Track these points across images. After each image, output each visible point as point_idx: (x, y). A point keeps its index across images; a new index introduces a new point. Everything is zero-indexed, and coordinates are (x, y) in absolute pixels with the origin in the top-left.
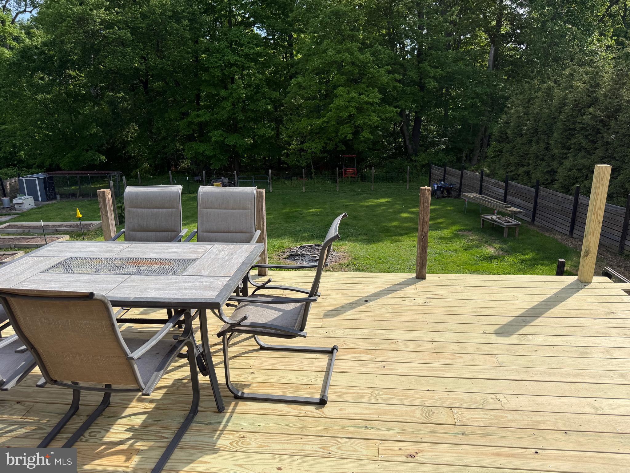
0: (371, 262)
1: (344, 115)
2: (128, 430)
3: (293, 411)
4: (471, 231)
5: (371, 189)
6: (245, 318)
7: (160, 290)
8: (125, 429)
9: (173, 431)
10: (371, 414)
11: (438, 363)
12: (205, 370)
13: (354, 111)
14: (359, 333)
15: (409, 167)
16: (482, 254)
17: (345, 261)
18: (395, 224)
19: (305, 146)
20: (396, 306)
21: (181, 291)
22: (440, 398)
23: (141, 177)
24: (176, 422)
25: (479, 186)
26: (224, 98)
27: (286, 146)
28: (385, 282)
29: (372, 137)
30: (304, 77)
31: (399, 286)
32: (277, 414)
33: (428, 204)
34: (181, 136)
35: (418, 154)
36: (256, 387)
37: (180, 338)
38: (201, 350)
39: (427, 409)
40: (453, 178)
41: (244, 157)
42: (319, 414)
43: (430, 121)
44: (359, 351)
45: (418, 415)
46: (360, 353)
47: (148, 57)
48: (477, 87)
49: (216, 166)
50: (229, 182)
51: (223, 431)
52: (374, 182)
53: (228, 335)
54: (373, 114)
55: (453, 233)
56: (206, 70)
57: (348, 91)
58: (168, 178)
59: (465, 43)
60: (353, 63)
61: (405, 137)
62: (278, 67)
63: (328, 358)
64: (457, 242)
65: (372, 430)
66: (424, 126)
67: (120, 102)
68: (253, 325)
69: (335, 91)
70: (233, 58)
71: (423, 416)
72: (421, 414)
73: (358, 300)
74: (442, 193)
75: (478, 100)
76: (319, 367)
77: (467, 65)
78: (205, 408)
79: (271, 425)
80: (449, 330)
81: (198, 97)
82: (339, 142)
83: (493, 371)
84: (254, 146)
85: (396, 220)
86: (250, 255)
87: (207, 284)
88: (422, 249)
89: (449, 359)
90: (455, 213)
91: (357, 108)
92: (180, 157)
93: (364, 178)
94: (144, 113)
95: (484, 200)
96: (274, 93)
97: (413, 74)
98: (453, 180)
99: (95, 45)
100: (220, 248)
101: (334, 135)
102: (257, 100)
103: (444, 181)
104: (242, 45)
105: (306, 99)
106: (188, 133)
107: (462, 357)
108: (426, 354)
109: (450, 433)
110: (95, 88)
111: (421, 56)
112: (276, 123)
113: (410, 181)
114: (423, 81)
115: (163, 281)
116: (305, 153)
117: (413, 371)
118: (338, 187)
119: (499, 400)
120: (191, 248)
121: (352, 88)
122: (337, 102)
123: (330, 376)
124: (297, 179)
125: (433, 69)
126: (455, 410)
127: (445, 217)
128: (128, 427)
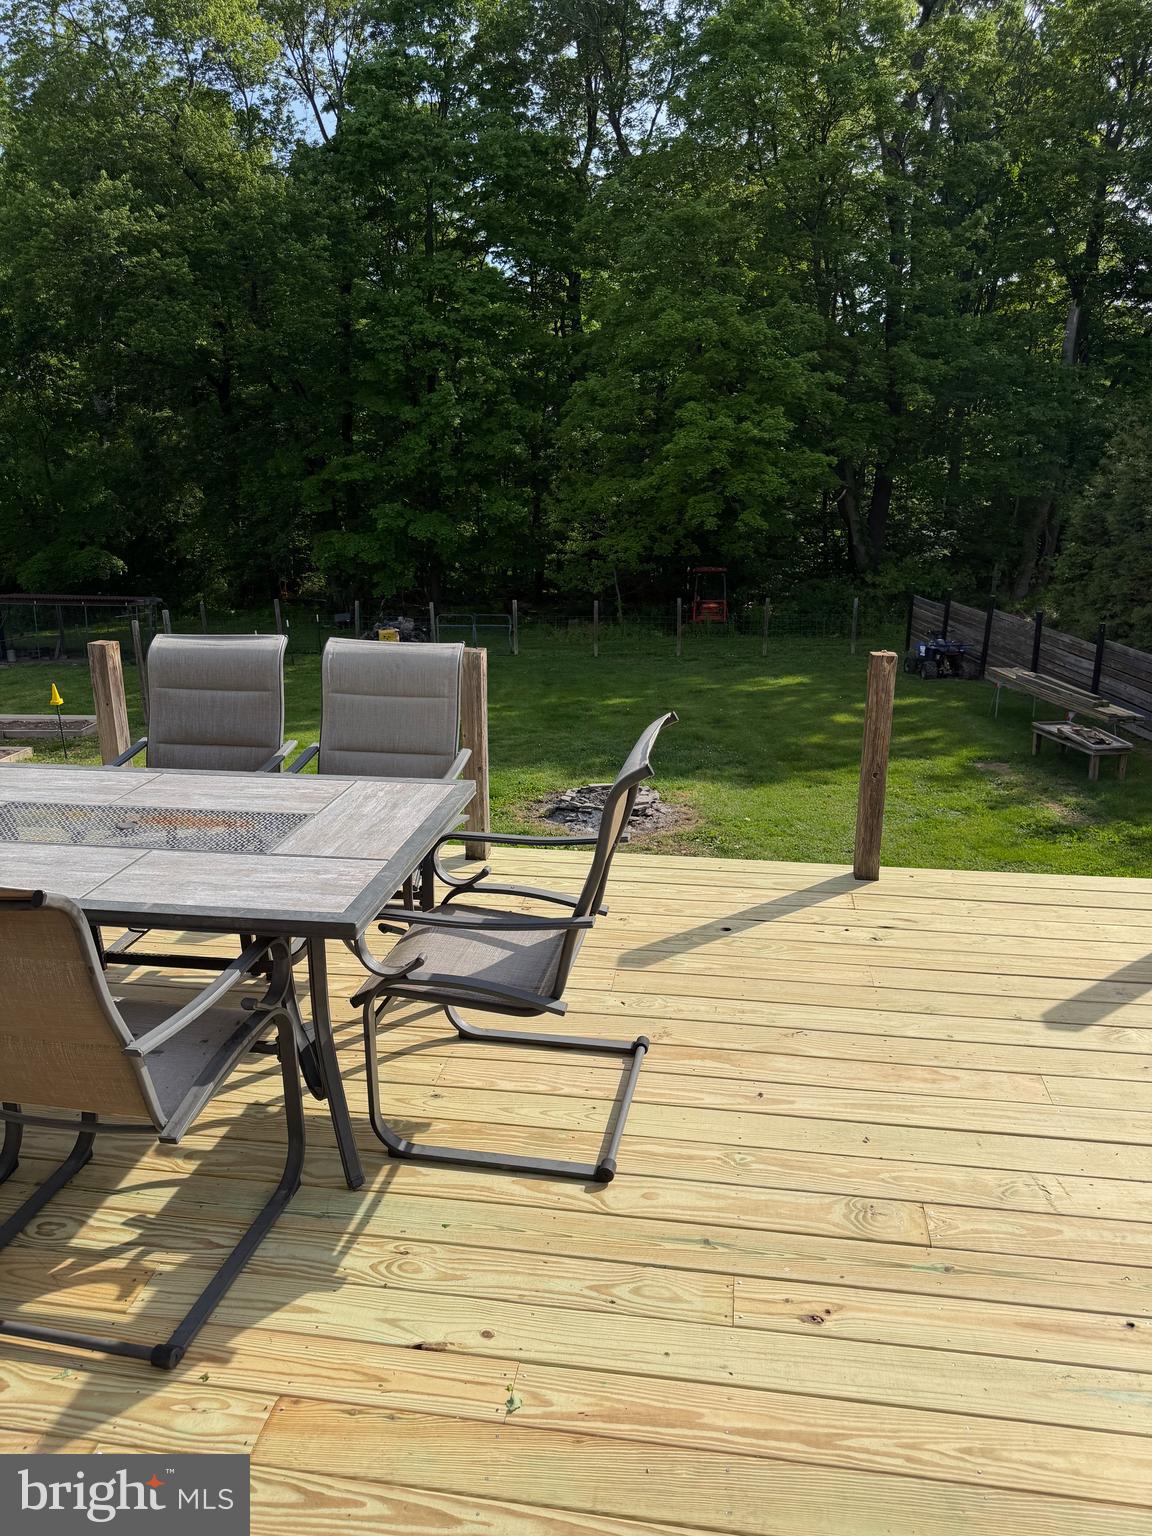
0: (752, 832)
1: (700, 470)
2: (128, 1223)
3: (531, 1193)
4: (1007, 762)
5: (760, 653)
6: (418, 963)
7: (216, 887)
8: (123, 1220)
9: (237, 1231)
10: (719, 1210)
11: (895, 1089)
12: (319, 1084)
13: (722, 461)
14: (703, 1008)
15: (856, 600)
16: (1033, 820)
17: (689, 828)
18: (817, 739)
19: (604, 543)
20: (797, 945)
21: (267, 892)
22: (894, 1178)
23: (208, 612)
24: (246, 1208)
25: (1032, 649)
26: (411, 426)
27: (556, 543)
28: (775, 883)
29: (765, 526)
30: (604, 375)
31: (810, 895)
32: (489, 1199)
33: (887, 693)
34: (305, 516)
35: (880, 567)
36: (442, 1131)
37: (259, 1005)
38: (312, 1037)
39: (860, 1202)
40: (966, 630)
41: (453, 569)
42: (594, 1204)
43: (914, 488)
44: (701, 1052)
45: (837, 1216)
46: (703, 1058)
47: (231, 324)
48: (1033, 405)
49: (385, 590)
50: (415, 629)
51: (355, 1235)
52: (769, 636)
53: (377, 1003)
54: (770, 469)
55: (963, 767)
56: (367, 355)
57: (710, 410)
58: (272, 615)
59: (1006, 295)
60: (725, 344)
61: (849, 526)
62: (542, 352)
63: (623, 1066)
64: (970, 788)
65: (721, 1249)
66: (898, 499)
67: (162, 432)
68: (436, 980)
69: (678, 413)
70: (433, 328)
71: (848, 1219)
72: (846, 1217)
73: (704, 927)
74: (939, 667)
75: (1034, 439)
76: (599, 1089)
77: (1010, 353)
78: (319, 1178)
79: (474, 1226)
80: (927, 1008)
81: (348, 423)
82: (685, 537)
83: (1034, 1116)
84: (479, 541)
85: (820, 729)
86: (438, 808)
87: (329, 876)
88: (871, 805)
89: (925, 1080)
90: (968, 717)
91: (731, 454)
92: (302, 567)
93: (745, 626)
94: (219, 459)
95: (1043, 687)
96: (531, 414)
97: (872, 372)
98: (968, 636)
99: (105, 293)
100: (369, 790)
101: (672, 518)
102: (489, 431)
103: (944, 638)
104: (454, 296)
105: (609, 430)
106: (321, 509)
107: (956, 1078)
108: (866, 1066)
109: (915, 1267)
110: (105, 396)
111: (894, 328)
112: (534, 488)
113: (859, 634)
114: (897, 389)
115: (226, 866)
116: (601, 563)
117: (832, 1109)
118: (679, 646)
119: (1044, 1188)
120: (298, 788)
121: (720, 404)
122: (683, 439)
123: (624, 1113)
124: (580, 624)
125: (924, 361)
126: (930, 1210)
127: (944, 726)
128: (131, 1215)
